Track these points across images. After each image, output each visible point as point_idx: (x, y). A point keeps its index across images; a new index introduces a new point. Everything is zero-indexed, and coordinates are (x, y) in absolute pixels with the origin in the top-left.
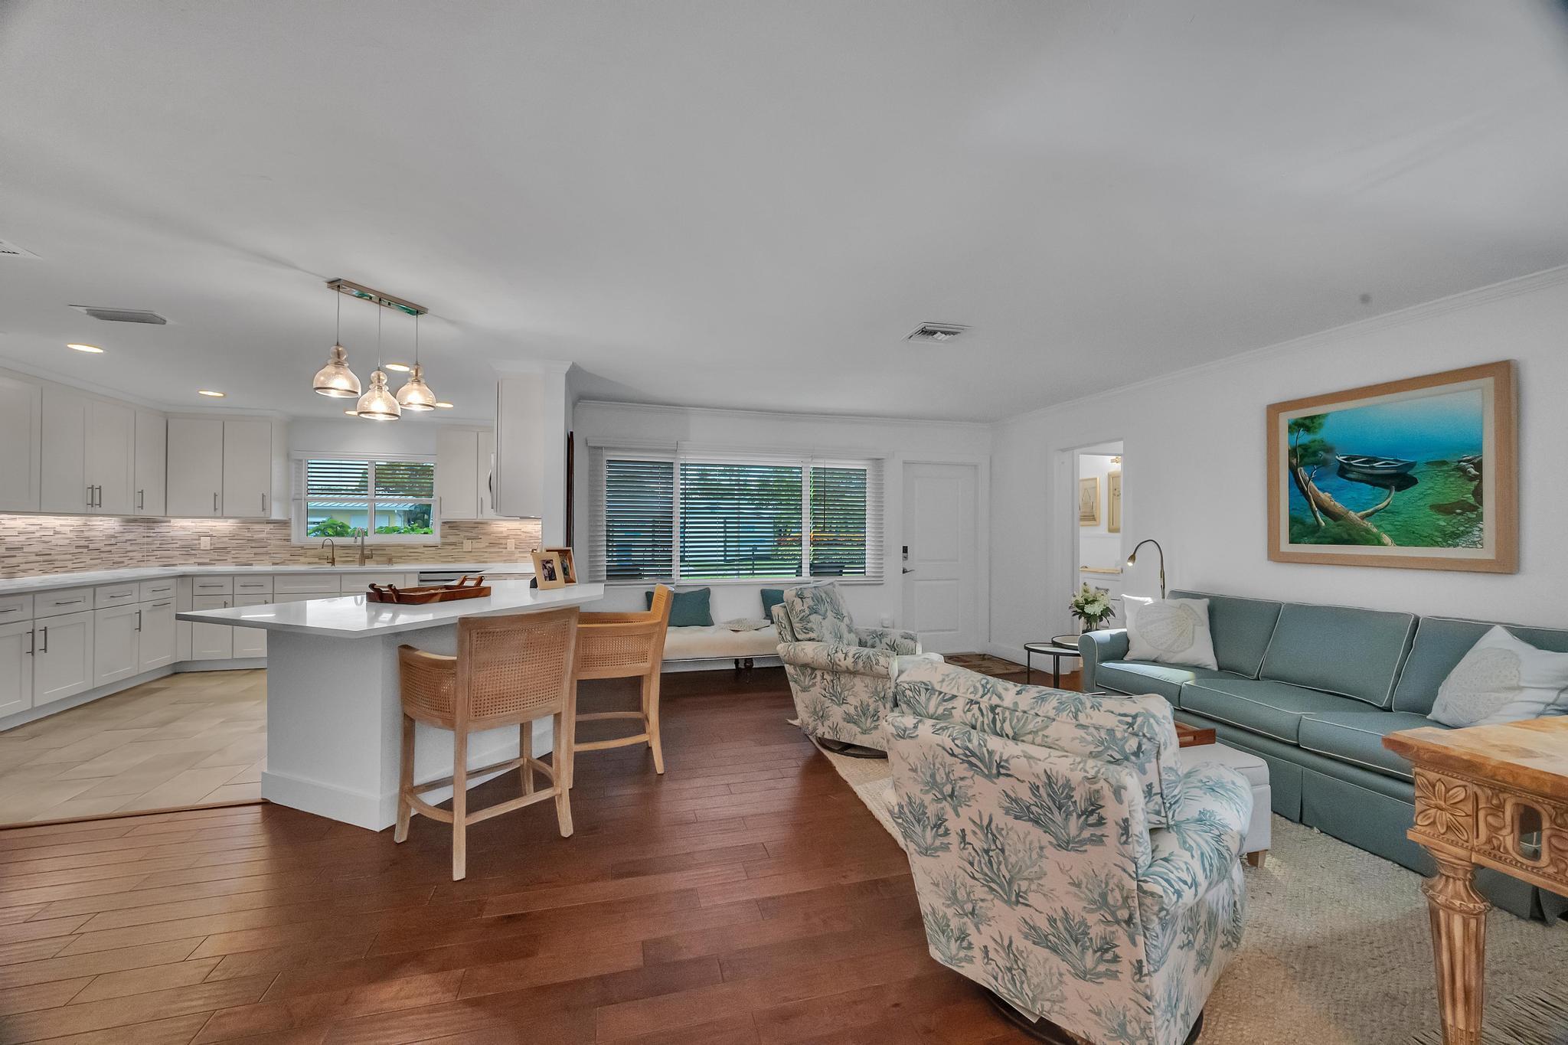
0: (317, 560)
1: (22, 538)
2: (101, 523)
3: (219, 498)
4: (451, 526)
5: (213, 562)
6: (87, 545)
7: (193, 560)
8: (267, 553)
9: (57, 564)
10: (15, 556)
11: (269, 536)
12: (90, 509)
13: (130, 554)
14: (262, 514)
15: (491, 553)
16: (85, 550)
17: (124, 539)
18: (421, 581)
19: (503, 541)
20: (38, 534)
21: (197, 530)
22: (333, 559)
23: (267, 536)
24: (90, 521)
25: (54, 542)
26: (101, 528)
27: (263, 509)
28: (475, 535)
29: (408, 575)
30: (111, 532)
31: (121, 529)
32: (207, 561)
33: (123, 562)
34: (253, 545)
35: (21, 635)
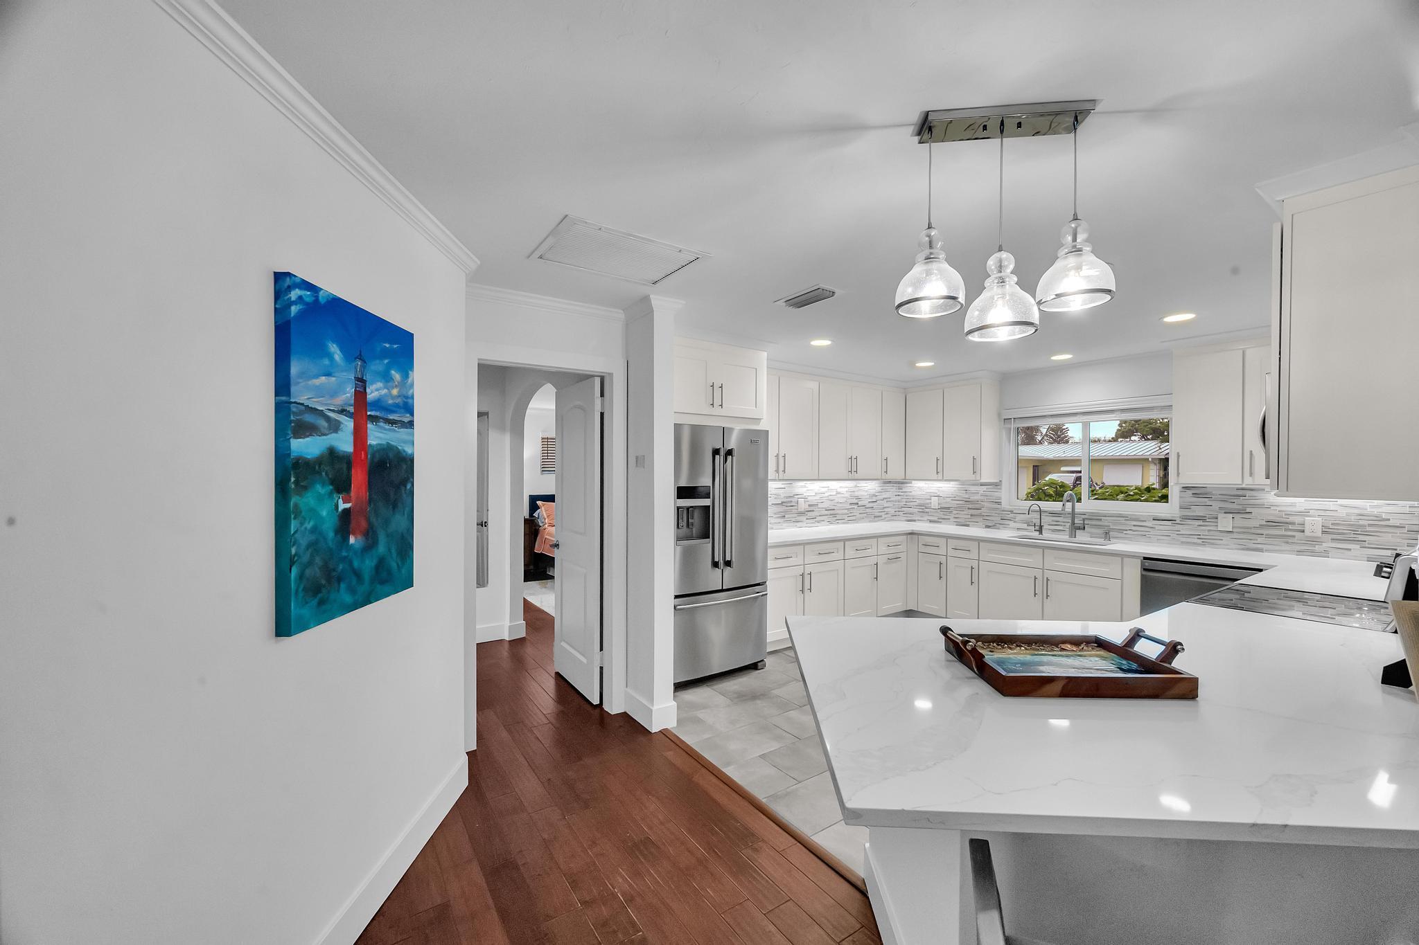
0: (1025, 526)
1: (817, 497)
2: (865, 485)
3: (940, 462)
4: (1197, 492)
5: (940, 520)
6: (856, 502)
7: (926, 518)
8: (980, 515)
9: (838, 517)
10: (813, 511)
11: (982, 498)
12: (850, 476)
13: (886, 510)
14: (972, 477)
15: (1269, 536)
16: (856, 507)
17: (881, 497)
18: (1145, 570)
19: (1297, 520)
20: (826, 495)
21: (928, 491)
22: (1041, 527)
23: (980, 498)
24: (859, 483)
25: (837, 500)
26: (866, 489)
27: (974, 472)
28: (1240, 507)
29: (1126, 560)
30: (872, 492)
31: (878, 489)
32: (936, 519)
33: (881, 516)
34: (970, 506)
35: (796, 576)
